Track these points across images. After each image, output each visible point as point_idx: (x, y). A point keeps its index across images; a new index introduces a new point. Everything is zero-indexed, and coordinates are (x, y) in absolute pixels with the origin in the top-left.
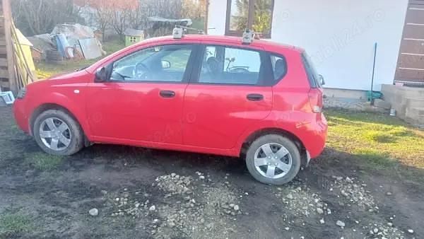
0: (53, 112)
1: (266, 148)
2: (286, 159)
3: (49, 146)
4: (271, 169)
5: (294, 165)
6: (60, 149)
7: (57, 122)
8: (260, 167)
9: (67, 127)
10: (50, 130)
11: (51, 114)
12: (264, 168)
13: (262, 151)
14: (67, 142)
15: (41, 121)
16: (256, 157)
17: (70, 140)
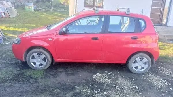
0: (38, 50)
1: (138, 59)
2: (146, 63)
3: (35, 66)
4: (139, 67)
5: (149, 65)
6: (41, 67)
7: (39, 55)
8: (134, 67)
9: (45, 56)
10: (35, 58)
11: (36, 51)
12: (136, 68)
13: (136, 61)
14: (44, 63)
15: (31, 54)
16: (133, 63)
17: (46, 62)
